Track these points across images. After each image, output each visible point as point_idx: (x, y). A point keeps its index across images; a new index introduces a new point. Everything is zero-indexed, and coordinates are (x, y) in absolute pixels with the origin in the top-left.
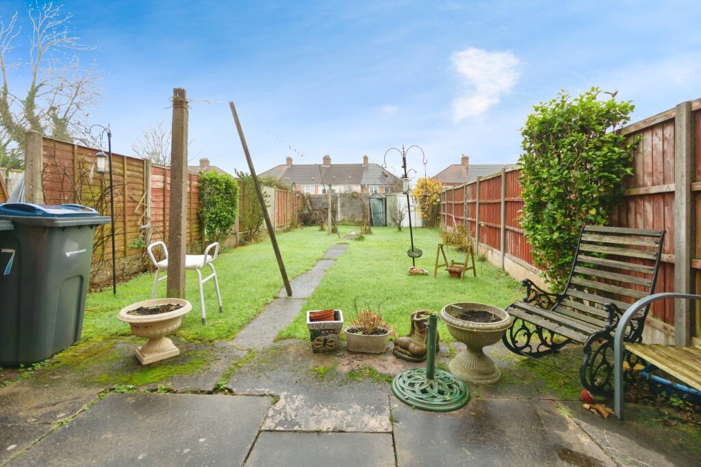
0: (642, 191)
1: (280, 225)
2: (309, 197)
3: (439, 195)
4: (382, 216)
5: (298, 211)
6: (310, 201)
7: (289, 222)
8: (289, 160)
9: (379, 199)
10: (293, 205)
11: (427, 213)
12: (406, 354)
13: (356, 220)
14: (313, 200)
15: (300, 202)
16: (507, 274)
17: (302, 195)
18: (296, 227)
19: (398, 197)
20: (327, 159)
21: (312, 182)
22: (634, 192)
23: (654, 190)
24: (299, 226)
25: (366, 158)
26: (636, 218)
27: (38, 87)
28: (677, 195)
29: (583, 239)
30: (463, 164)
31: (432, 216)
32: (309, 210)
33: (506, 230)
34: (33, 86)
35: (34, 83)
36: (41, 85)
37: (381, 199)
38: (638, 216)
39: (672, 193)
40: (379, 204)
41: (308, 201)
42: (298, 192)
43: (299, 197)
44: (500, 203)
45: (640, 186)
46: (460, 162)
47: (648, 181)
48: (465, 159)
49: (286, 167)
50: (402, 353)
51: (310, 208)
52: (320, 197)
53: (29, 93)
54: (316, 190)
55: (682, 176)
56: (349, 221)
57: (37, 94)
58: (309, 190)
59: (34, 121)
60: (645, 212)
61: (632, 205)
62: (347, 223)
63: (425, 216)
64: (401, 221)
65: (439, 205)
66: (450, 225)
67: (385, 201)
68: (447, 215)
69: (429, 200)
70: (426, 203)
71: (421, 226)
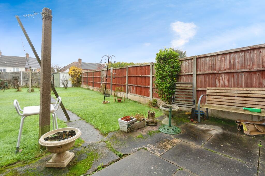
0: (183, 74)
3: (81, 74)
11: (75, 81)
12: (153, 124)
16: (130, 99)
19: (60, 74)
22: (181, 74)
23: (187, 74)
26: (180, 80)
28: (193, 75)
29: (176, 85)
30: (79, 62)
31: (77, 82)
33: (128, 85)
38: (181, 80)
39: (192, 75)
44: (126, 77)
45: (182, 73)
46: (78, 61)
47: (184, 72)
48: (80, 60)
50: (152, 124)
55: (195, 71)
60: (183, 79)
61: (180, 77)
63: (74, 82)
64: (67, 84)
65: (81, 78)
66: (89, 85)
67: (54, 76)
68: (88, 82)
69: (77, 76)
70: (75, 77)
71: (72, 86)
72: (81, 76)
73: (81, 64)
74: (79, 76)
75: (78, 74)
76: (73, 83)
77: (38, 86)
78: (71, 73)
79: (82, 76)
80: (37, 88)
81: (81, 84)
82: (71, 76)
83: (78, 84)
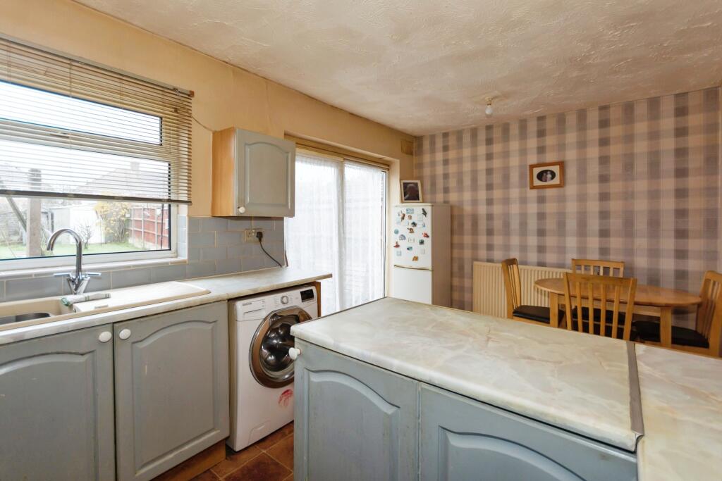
3: (128, 210)
11: (113, 228)
19: (71, 210)
31: (119, 231)
63: (111, 231)
64: (88, 239)
65: (128, 220)
66: (148, 240)
67: (52, 215)
68: (145, 232)
69: (117, 215)
70: (113, 219)
71: (103, 241)
72: (128, 216)
74: (124, 216)
75: (120, 211)
76: (108, 233)
77: (8, 241)
78: (103, 207)
79: (131, 217)
80: (5, 245)
81: (128, 236)
82: (101, 216)
83: (120, 236)
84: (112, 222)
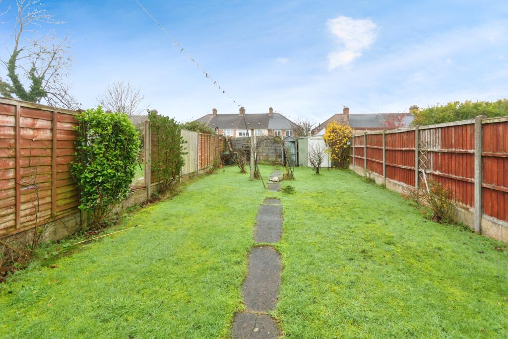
1: (203, 167)
2: (230, 140)
4: (294, 157)
5: (220, 152)
6: (231, 144)
7: (212, 163)
8: (215, 111)
9: (291, 142)
10: (216, 147)
11: (337, 155)
13: (270, 159)
14: (233, 142)
15: (222, 144)
17: (224, 137)
18: (219, 167)
19: (309, 140)
20: (242, 110)
21: (232, 127)
24: (221, 166)
25: (271, 109)
27: (19, 52)
30: (344, 113)
31: (342, 158)
32: (230, 151)
34: (15, 51)
35: (16, 48)
36: (22, 50)
37: (293, 142)
40: (291, 146)
41: (229, 143)
42: (220, 136)
43: (221, 140)
46: (342, 112)
48: (346, 110)
49: (213, 116)
51: (231, 149)
52: (238, 140)
53: (12, 57)
54: (235, 133)
56: (264, 161)
57: (18, 57)
58: (229, 133)
59: (15, 79)
62: (263, 162)
63: (336, 158)
64: (319, 164)
65: (349, 147)
66: (372, 170)
67: (299, 144)
68: (367, 160)
69: (340, 144)
70: (337, 146)
71: (330, 166)
72: (349, 143)
73: (348, 117)
74: (345, 144)
75: (342, 139)
76: (334, 159)
78: (329, 137)
79: (351, 145)
81: (349, 163)
82: (329, 144)
83: (342, 162)
84: (336, 149)
